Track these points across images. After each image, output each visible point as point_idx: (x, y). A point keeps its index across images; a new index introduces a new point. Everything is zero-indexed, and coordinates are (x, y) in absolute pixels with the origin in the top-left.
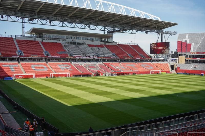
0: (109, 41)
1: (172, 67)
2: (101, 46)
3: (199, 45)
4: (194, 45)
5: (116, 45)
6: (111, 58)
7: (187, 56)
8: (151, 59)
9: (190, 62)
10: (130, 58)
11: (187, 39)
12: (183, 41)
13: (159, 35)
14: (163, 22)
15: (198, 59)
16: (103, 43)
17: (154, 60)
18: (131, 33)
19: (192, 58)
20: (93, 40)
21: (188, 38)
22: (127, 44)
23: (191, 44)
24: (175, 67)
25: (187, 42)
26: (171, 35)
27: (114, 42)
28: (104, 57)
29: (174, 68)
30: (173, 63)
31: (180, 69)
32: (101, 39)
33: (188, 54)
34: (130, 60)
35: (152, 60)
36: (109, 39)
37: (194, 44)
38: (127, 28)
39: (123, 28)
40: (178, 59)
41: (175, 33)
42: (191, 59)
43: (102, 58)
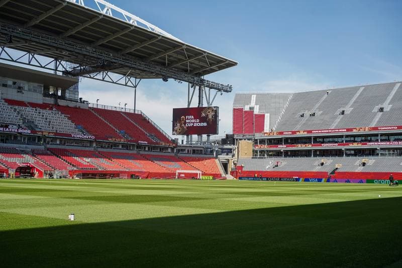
0: (67, 95)
1: (225, 166)
2: (44, 106)
3: (282, 118)
4: (270, 117)
5: (87, 108)
6: (70, 135)
7: (256, 141)
8: (174, 145)
9: (264, 155)
10: (122, 140)
11: (253, 104)
12: (247, 108)
13: (194, 89)
14: (205, 52)
15: (282, 147)
16: (50, 101)
17: (183, 148)
18: (126, 85)
19: (268, 144)
20: (20, 89)
21: (256, 104)
22: (114, 109)
23: (264, 115)
24: (231, 166)
25: (255, 110)
26: (220, 93)
27: (83, 100)
28: (49, 133)
29: (229, 170)
30: (227, 157)
31: (244, 169)
32: (46, 88)
33: (258, 136)
34: (123, 146)
35: (178, 148)
36: (67, 91)
37: (270, 115)
38: (117, 61)
39: (107, 59)
40: (238, 148)
41: (227, 89)
42: (265, 147)
43: (44, 134)
